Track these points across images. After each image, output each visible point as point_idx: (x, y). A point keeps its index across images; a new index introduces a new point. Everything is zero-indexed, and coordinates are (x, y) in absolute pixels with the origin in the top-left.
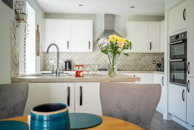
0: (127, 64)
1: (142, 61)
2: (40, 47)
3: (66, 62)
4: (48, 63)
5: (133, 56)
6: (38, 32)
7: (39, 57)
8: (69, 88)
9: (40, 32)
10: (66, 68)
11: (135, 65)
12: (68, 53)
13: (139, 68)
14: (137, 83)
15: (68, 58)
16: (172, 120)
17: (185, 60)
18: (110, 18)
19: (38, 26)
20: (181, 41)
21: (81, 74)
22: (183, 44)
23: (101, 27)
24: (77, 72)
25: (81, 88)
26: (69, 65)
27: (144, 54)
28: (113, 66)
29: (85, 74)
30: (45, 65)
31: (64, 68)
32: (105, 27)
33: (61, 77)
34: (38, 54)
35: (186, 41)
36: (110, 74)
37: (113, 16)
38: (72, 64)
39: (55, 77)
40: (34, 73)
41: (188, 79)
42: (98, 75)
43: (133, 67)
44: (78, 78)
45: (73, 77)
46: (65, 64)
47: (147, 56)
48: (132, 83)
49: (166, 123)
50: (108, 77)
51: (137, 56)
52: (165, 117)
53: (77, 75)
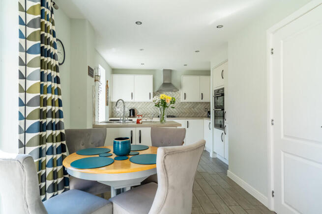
0: (183, 111)
1: (195, 109)
2: (109, 98)
3: (130, 110)
4: (115, 111)
5: (187, 105)
6: (107, 86)
7: (108, 107)
8: (132, 131)
9: (109, 86)
10: (130, 115)
11: (189, 112)
12: (132, 102)
13: (193, 114)
14: (178, 127)
15: (132, 106)
16: (217, 158)
17: (223, 110)
18: (168, 73)
19: (107, 81)
20: (220, 95)
21: (140, 121)
22: (222, 97)
23: (160, 80)
24: (138, 120)
25: (140, 131)
26: (133, 112)
27: (197, 103)
28: (163, 115)
29: (144, 121)
30: (112, 112)
31: (129, 115)
32: (164, 81)
33: (126, 124)
34: (107, 104)
35: (224, 95)
36: (161, 121)
37: (171, 71)
38: (136, 111)
39: (122, 124)
40: (104, 120)
41: (225, 124)
42: (154, 122)
43: (188, 114)
44: (138, 124)
45: (135, 124)
46: (129, 111)
47: (200, 105)
48: (175, 128)
49: (211, 160)
50: (160, 124)
51: (191, 105)
52: (211, 156)
53: (138, 122)
